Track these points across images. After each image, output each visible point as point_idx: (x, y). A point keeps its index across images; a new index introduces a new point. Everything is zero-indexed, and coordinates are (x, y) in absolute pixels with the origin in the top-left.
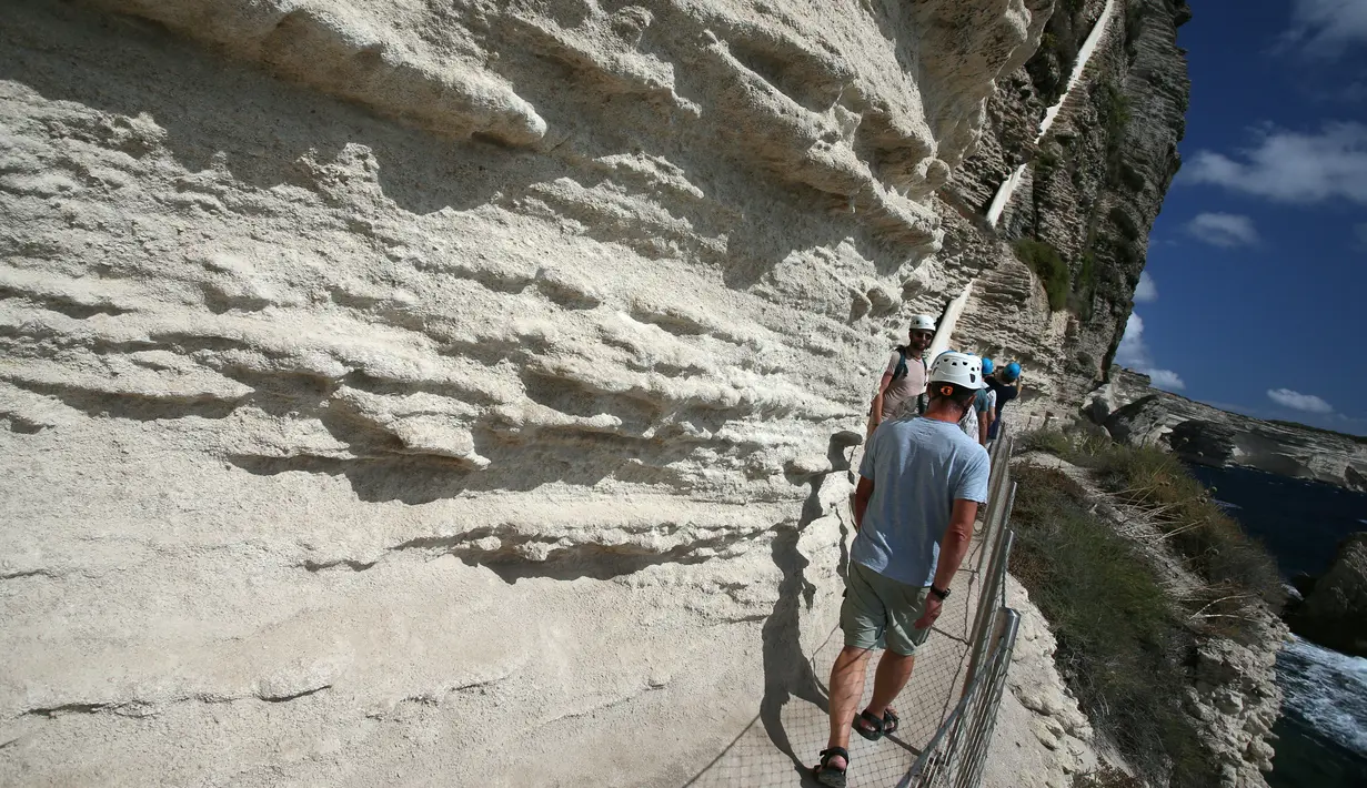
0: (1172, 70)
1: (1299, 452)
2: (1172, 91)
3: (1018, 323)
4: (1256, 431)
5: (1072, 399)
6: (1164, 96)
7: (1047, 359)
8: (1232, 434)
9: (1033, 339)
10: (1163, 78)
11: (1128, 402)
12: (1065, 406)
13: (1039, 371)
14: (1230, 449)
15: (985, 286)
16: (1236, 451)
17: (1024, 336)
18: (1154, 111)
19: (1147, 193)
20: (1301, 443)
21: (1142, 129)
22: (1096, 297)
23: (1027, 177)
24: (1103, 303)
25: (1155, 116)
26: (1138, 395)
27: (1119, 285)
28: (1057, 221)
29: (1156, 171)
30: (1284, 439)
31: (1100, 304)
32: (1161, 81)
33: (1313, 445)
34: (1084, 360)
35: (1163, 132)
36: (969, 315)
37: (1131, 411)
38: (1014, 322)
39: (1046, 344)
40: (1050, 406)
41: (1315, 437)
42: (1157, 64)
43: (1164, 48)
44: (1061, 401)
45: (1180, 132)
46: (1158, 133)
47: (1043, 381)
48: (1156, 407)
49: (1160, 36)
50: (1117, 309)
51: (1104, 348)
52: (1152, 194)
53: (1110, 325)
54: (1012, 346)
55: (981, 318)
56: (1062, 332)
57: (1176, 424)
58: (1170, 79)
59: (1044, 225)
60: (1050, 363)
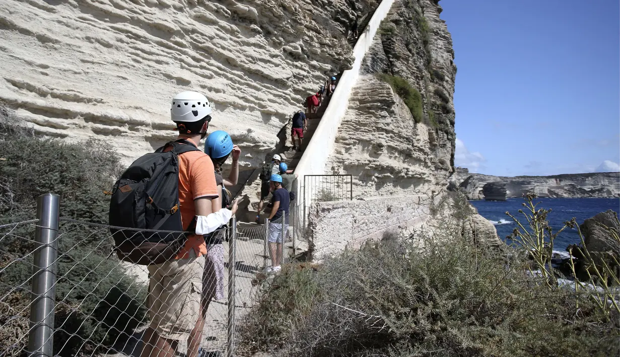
0: (442, 29)
1: (530, 187)
2: (444, 37)
3: (391, 125)
4: (512, 182)
5: (442, 182)
6: (442, 40)
7: (422, 157)
8: (505, 185)
9: (407, 139)
10: (439, 32)
11: (462, 181)
12: (440, 186)
13: (420, 165)
14: (506, 191)
15: (358, 100)
16: (508, 192)
17: (400, 137)
18: (440, 46)
19: (447, 81)
20: (529, 183)
21: (437, 54)
22: (439, 131)
23: (377, 39)
24: (443, 134)
25: (441, 48)
26: (465, 177)
27: (447, 125)
28: (404, 68)
29: (448, 72)
30: (523, 183)
31: (442, 135)
32: (438, 33)
33: (533, 183)
34: (442, 162)
35: (446, 55)
36: (347, 121)
37: (465, 184)
38: (388, 124)
39: (419, 145)
40: (433, 187)
41: (533, 180)
42: (435, 26)
43: (436, 20)
44: (437, 184)
45: (453, 54)
46: (444, 55)
47: (423, 171)
48: (474, 180)
49: (432, 15)
50: (450, 137)
51: (449, 157)
52: (449, 82)
53: (449, 145)
54: (391, 144)
55: (359, 123)
56: (427, 138)
57: (483, 186)
58: (442, 32)
59: (397, 70)
60: (425, 159)
